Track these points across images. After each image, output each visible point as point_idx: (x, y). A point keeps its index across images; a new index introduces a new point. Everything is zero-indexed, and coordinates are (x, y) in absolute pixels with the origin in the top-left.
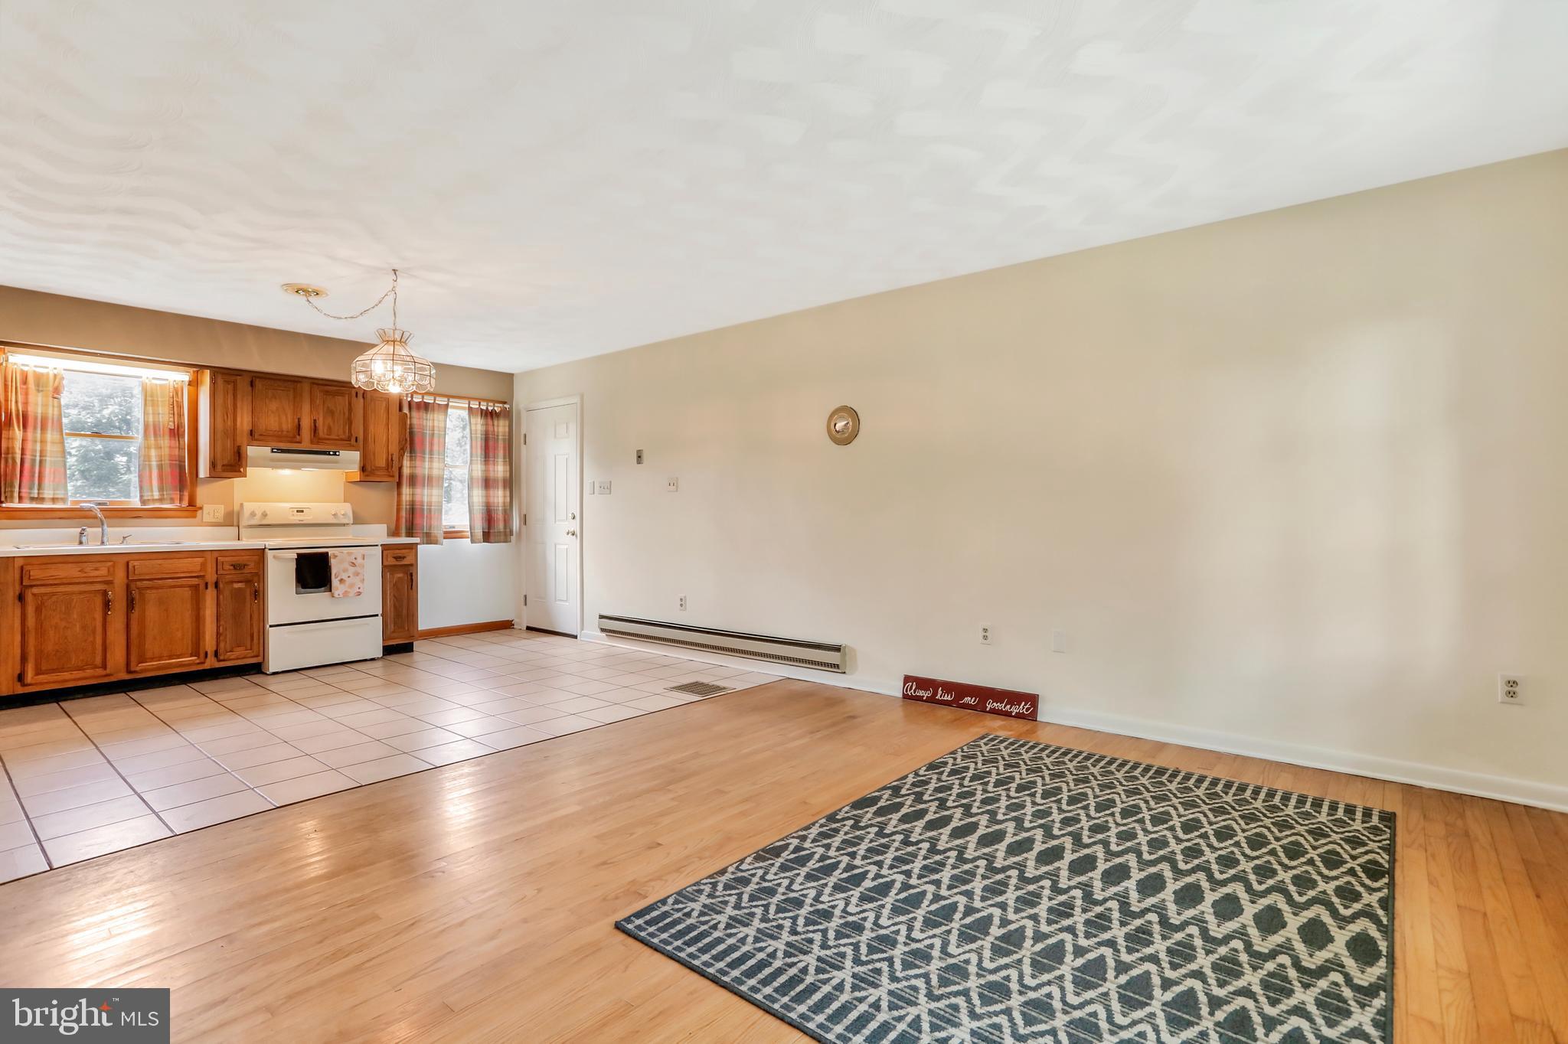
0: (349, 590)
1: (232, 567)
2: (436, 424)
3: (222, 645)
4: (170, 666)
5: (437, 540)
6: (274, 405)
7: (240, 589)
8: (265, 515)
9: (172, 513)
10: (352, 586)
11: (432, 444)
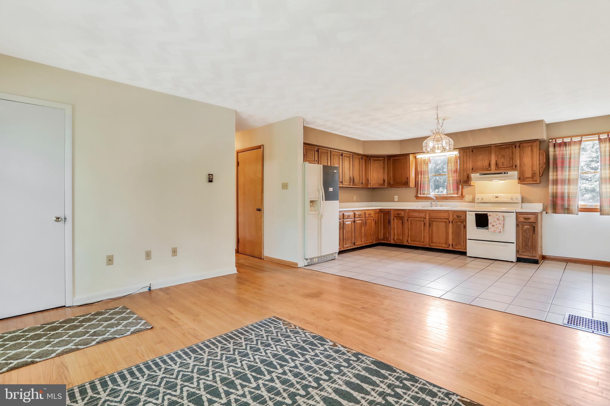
0: (495, 230)
1: (456, 217)
2: (572, 152)
3: (454, 243)
4: (439, 246)
5: (572, 212)
6: (480, 157)
7: (459, 224)
8: (482, 199)
10: (497, 228)
11: (570, 163)
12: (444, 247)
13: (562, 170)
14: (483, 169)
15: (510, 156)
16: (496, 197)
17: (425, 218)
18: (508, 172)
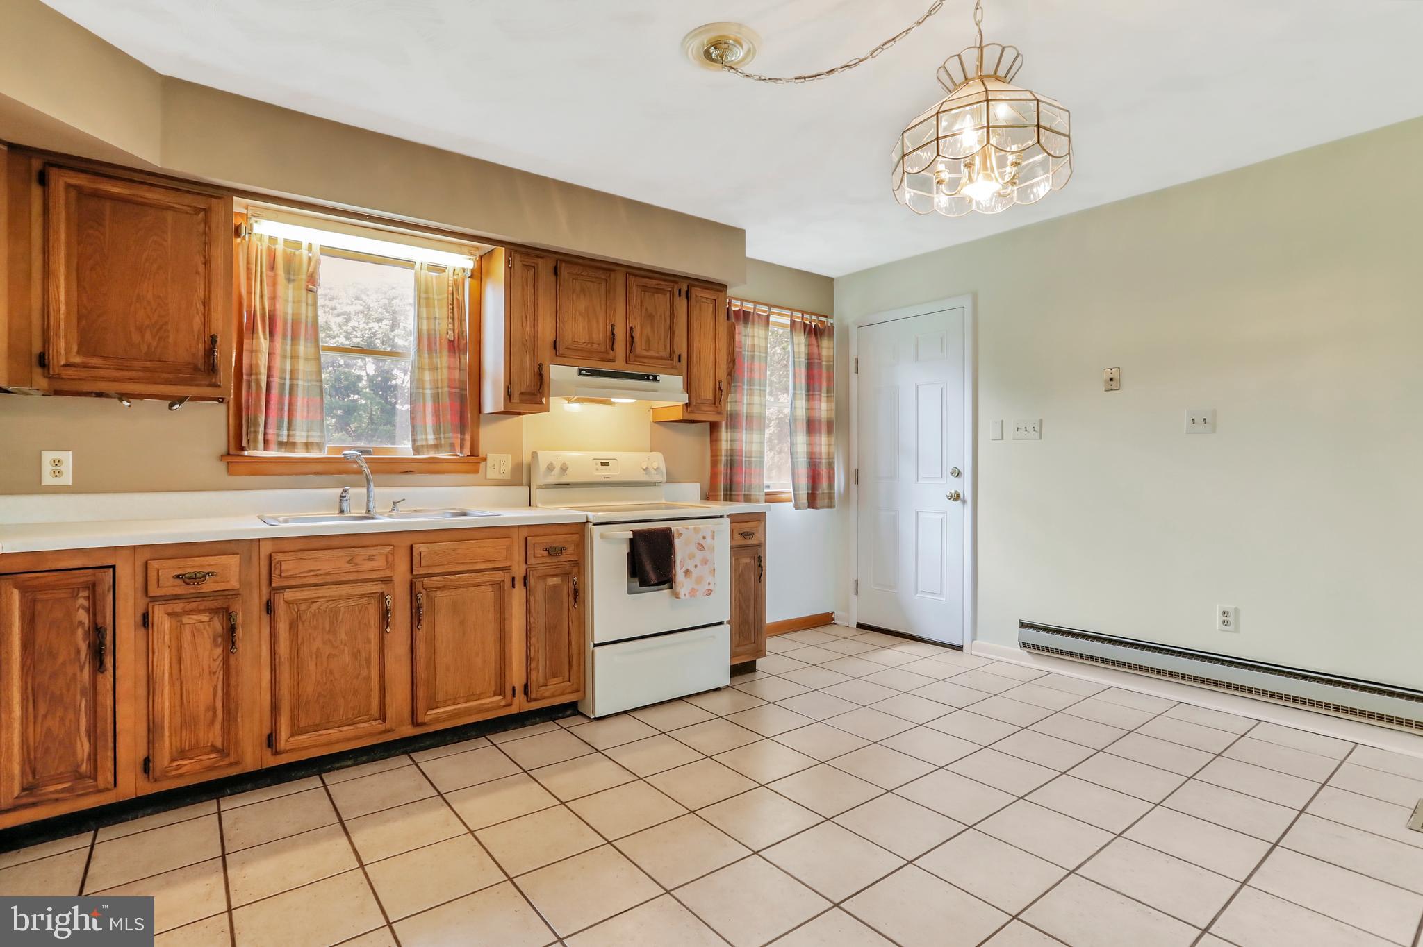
0: (695, 587)
1: (546, 553)
3: (534, 676)
4: (468, 712)
6: (582, 304)
7: (555, 586)
8: (564, 469)
9: (451, 466)
10: (699, 580)
11: (751, 371)
12: (491, 705)
14: (589, 354)
15: (665, 318)
16: (603, 464)
17: (388, 581)
18: (661, 377)
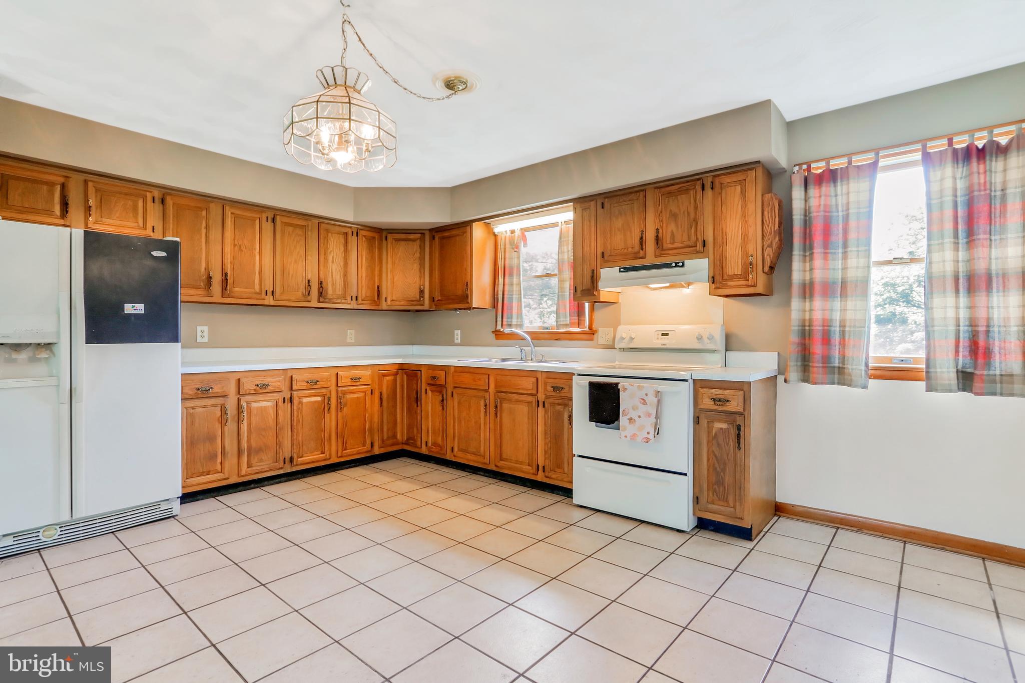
0: (636, 433)
1: (552, 389)
3: (548, 462)
4: (517, 470)
7: (559, 411)
9: (579, 336)
11: (845, 231)
12: (526, 471)
13: (826, 253)
14: (625, 256)
15: (689, 214)
16: (663, 334)
17: (487, 391)
18: (687, 262)
